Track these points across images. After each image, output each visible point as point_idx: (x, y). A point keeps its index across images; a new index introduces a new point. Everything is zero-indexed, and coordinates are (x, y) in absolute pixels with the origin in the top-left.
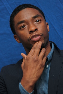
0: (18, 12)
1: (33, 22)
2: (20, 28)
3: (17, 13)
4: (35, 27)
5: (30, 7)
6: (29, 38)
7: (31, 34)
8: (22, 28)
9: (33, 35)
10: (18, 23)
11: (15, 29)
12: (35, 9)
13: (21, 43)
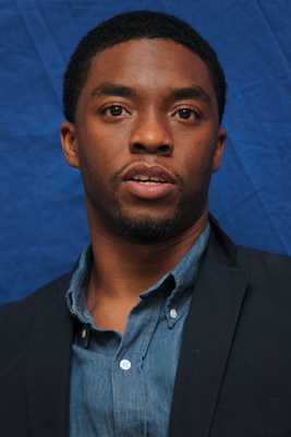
0: (122, 41)
1: (167, 110)
2: (102, 111)
3: (117, 42)
4: (165, 137)
5: (181, 42)
6: (120, 172)
7: (136, 156)
8: (109, 113)
9: (141, 163)
10: (102, 85)
11: (81, 104)
12: (201, 57)
13: (78, 171)
